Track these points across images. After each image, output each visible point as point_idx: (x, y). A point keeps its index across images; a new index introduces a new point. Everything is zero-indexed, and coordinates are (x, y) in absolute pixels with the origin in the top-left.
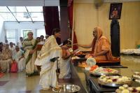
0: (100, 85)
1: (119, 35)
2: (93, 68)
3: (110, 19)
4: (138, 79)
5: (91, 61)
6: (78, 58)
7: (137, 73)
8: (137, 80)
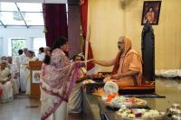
2: (111, 97)
3: (142, 24)
4: (176, 114)
5: (112, 87)
7: (176, 105)
8: (174, 116)
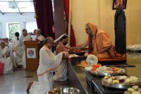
0: (104, 87)
1: (125, 28)
3: (113, 9)
6: (77, 56)
